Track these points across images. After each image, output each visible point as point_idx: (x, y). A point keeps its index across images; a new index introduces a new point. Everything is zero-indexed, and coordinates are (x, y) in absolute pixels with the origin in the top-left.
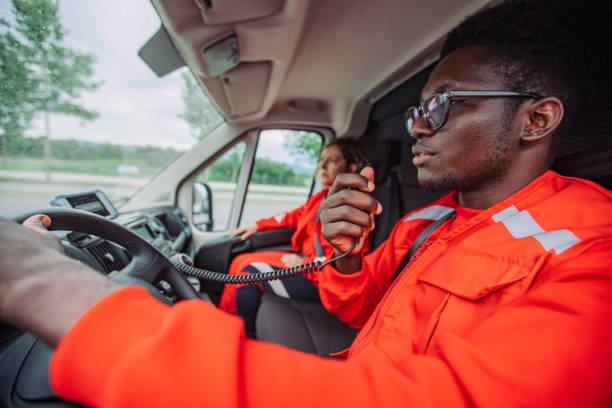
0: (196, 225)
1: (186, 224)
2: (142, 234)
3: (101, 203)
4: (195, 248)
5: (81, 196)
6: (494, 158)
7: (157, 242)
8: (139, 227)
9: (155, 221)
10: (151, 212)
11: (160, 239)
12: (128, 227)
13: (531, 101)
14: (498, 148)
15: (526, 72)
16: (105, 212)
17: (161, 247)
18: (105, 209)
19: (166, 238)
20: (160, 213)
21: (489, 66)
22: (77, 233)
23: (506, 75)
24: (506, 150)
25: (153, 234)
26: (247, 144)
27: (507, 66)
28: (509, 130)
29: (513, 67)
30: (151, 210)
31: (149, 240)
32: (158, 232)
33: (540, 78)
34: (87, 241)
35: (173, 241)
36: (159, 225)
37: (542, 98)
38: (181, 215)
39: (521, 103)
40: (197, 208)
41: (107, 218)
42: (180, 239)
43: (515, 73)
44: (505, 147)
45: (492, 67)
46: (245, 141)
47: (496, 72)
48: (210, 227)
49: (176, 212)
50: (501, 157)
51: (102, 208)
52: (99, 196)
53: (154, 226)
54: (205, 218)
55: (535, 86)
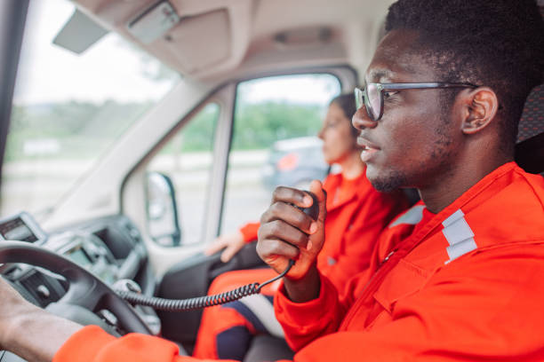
0: (155, 240)
1: (138, 240)
2: (78, 260)
3: (28, 228)
4: (154, 275)
5: (8, 223)
6: (437, 152)
7: (98, 269)
8: (72, 251)
9: (93, 241)
10: (85, 228)
11: (101, 264)
12: (61, 253)
13: (468, 90)
14: (438, 142)
15: (458, 62)
16: (32, 238)
17: (102, 274)
18: (33, 235)
19: (109, 262)
20: (98, 227)
21: (420, 56)
22: (7, 264)
23: (439, 66)
24: (448, 144)
25: (91, 259)
26: (220, 106)
27: (438, 57)
28: (447, 123)
29: (444, 57)
30: (84, 224)
31: (87, 267)
32: (97, 256)
33: (473, 67)
34: (17, 274)
35: (119, 267)
36: (97, 245)
37: (477, 87)
38: (129, 227)
39: (458, 93)
40: (155, 210)
41: (36, 245)
42: (130, 263)
43: (447, 63)
44: (447, 140)
45: (423, 58)
46: (216, 102)
47: (427, 62)
48: (176, 239)
49: (122, 223)
50: (444, 152)
51: (29, 234)
52: (25, 218)
53: (92, 248)
54: (167, 227)
55: (469, 76)
